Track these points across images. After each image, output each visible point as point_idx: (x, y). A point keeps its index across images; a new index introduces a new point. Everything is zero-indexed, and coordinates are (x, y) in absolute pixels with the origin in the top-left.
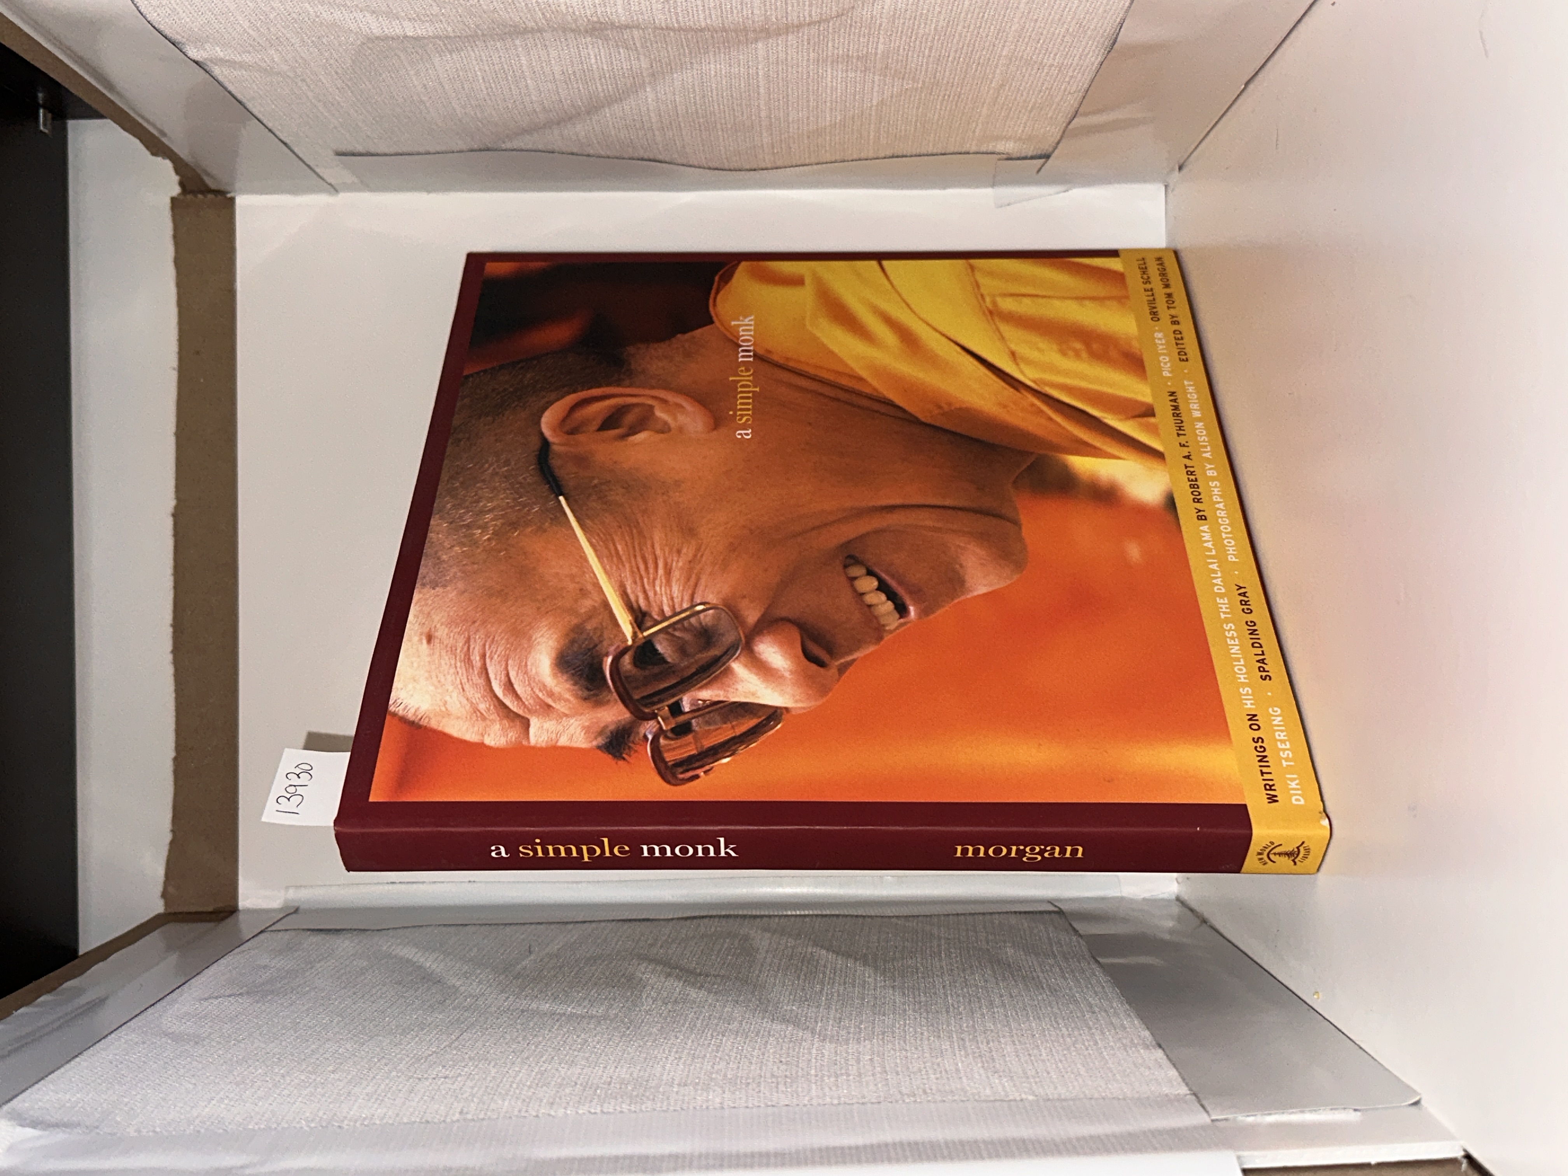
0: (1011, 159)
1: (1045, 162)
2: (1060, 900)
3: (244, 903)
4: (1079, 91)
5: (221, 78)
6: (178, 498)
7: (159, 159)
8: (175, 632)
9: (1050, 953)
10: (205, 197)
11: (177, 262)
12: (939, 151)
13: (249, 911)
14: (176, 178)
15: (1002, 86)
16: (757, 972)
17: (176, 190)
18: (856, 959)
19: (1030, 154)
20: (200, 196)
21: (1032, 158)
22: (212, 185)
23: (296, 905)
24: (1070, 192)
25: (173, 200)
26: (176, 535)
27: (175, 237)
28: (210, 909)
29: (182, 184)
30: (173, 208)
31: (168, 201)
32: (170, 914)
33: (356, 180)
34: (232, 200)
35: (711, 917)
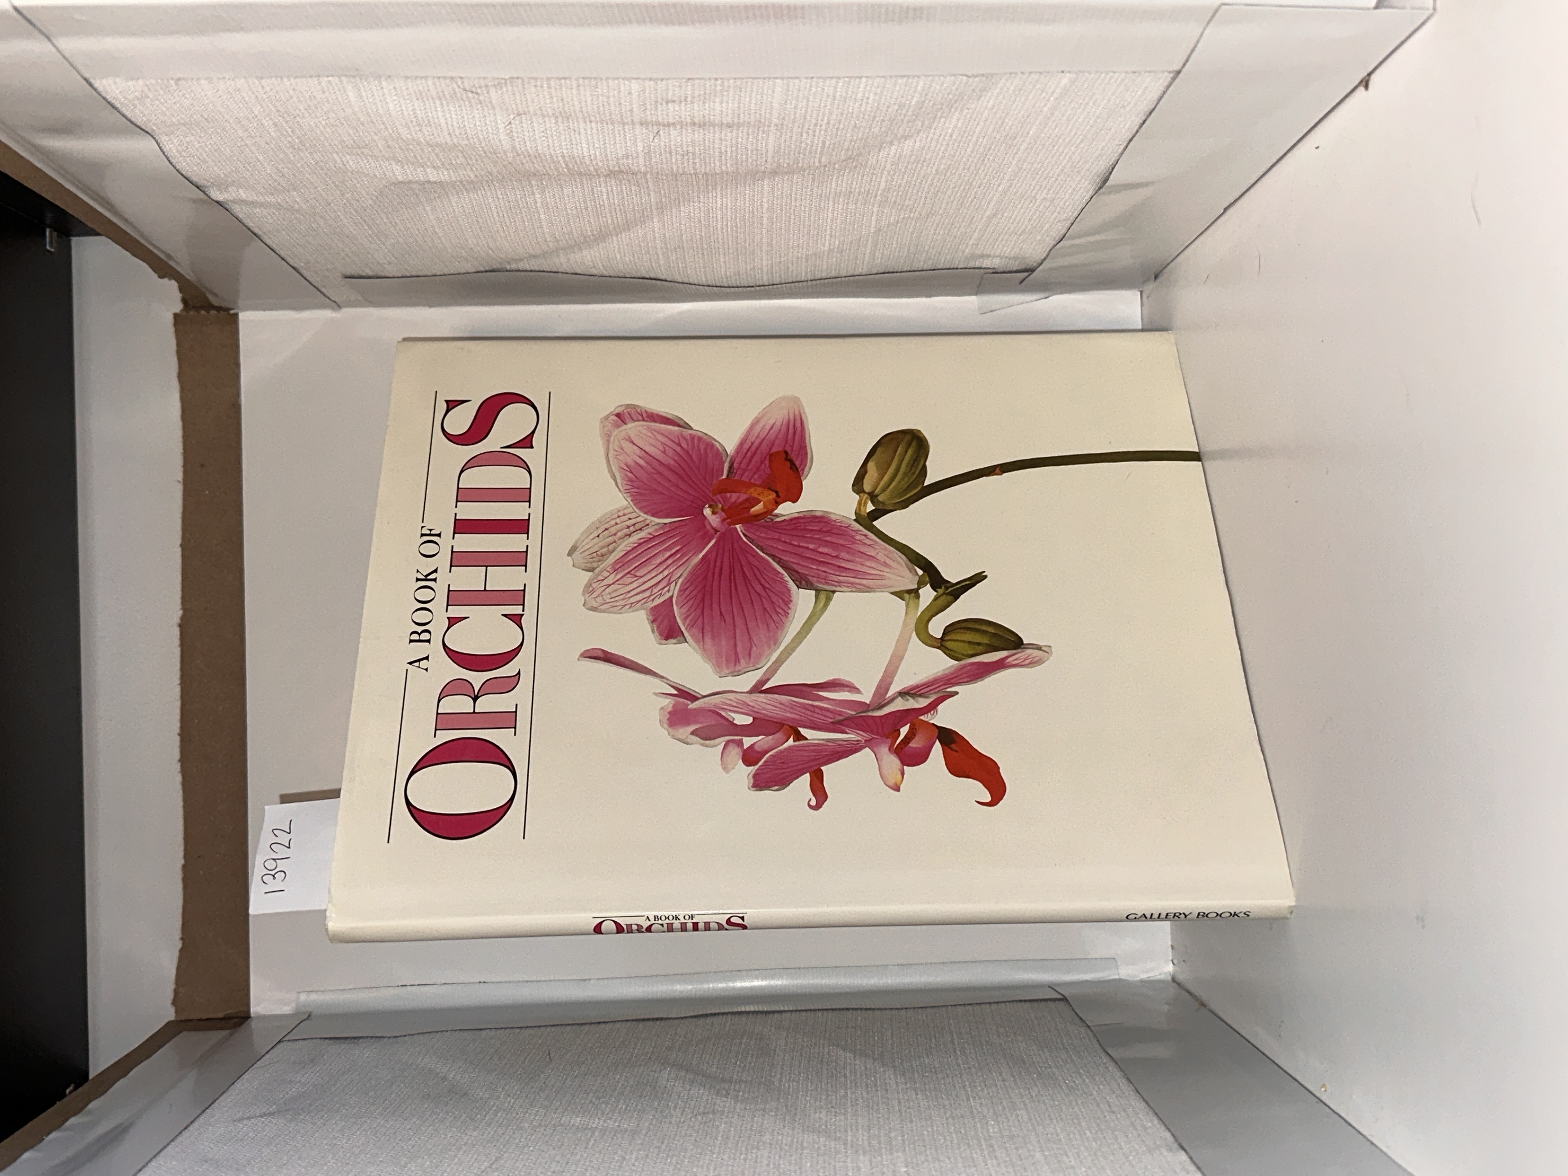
0: (997, 273)
1: (1030, 274)
2: (1060, 984)
3: (256, 1009)
4: (1069, 219)
5: (241, 216)
6: (184, 608)
7: (166, 280)
8: (182, 741)
9: (1061, 1047)
10: (208, 312)
11: (181, 376)
12: (929, 268)
13: (263, 1018)
14: (178, 296)
15: (995, 215)
16: (778, 1076)
17: (178, 307)
18: (875, 1060)
19: (1015, 269)
20: (203, 312)
21: (1017, 272)
22: (215, 301)
23: (309, 1009)
24: (1051, 298)
25: (176, 316)
26: (182, 645)
27: (179, 353)
28: (221, 1015)
29: (184, 301)
30: (176, 324)
31: (170, 318)
32: (181, 1021)
33: (360, 298)
34: (236, 315)
35: (723, 1014)
